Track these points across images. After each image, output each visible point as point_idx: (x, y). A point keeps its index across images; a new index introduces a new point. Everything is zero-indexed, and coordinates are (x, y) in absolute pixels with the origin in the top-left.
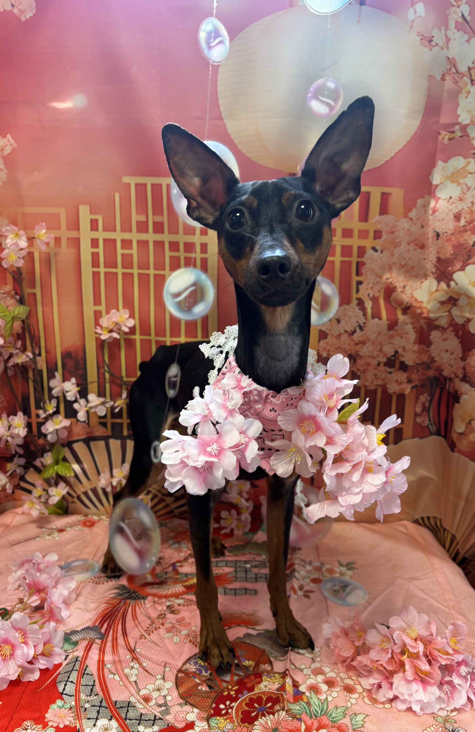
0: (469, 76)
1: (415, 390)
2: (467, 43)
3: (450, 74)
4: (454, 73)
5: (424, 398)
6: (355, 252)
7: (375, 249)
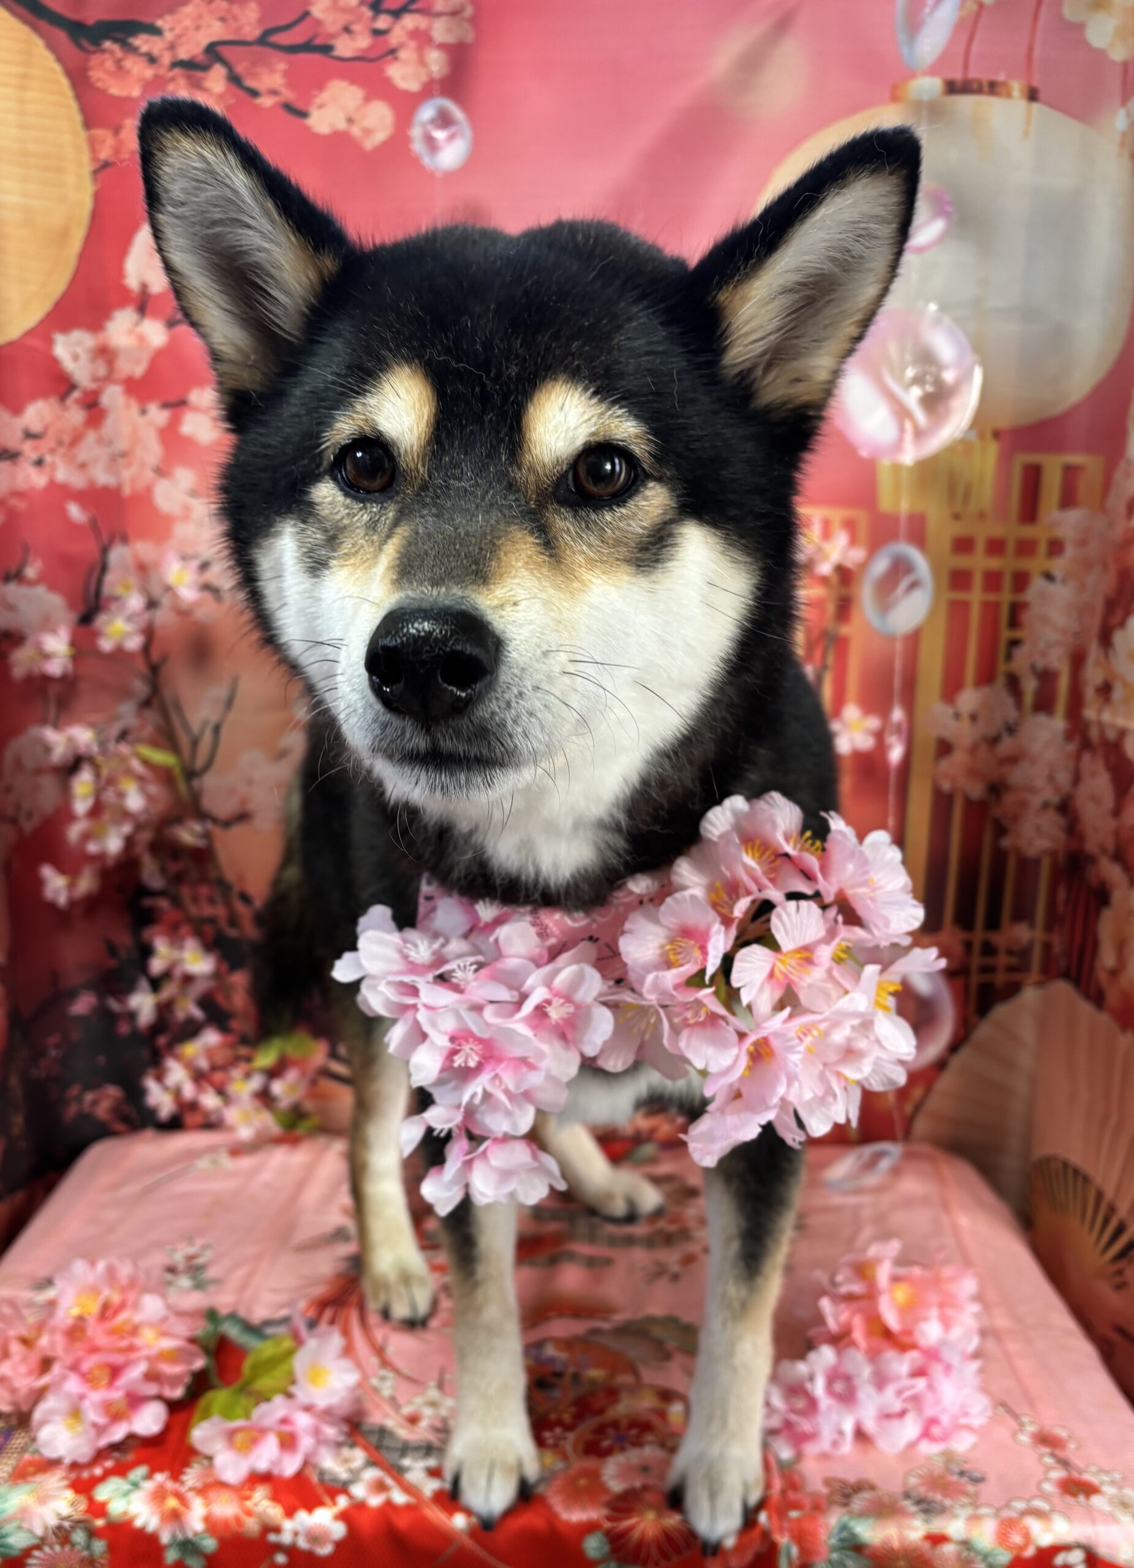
6: (1007, 582)
7: (1049, 577)
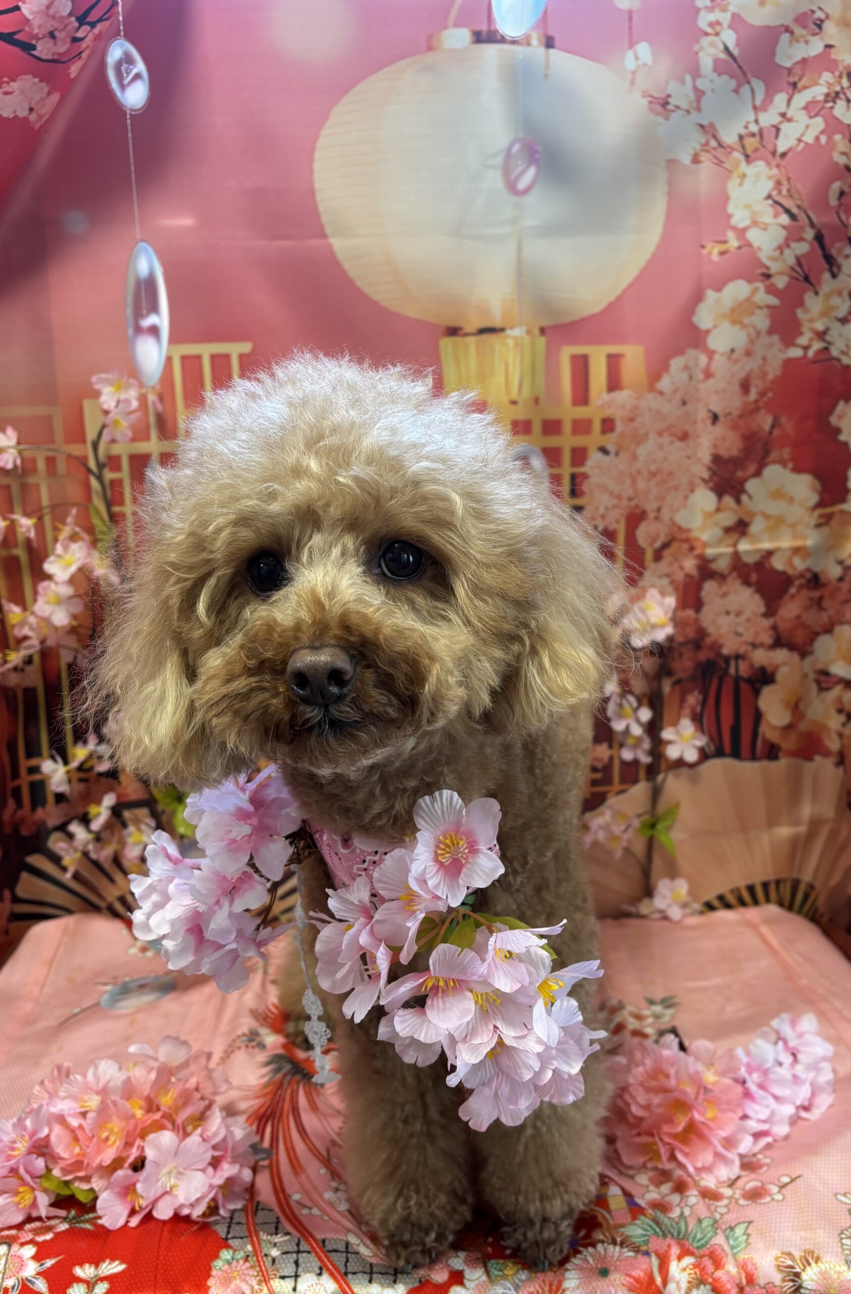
0: (741, 150)
1: (677, 687)
2: (734, 94)
3: (708, 151)
4: (714, 149)
5: (693, 699)
6: (567, 457)
7: (604, 451)
